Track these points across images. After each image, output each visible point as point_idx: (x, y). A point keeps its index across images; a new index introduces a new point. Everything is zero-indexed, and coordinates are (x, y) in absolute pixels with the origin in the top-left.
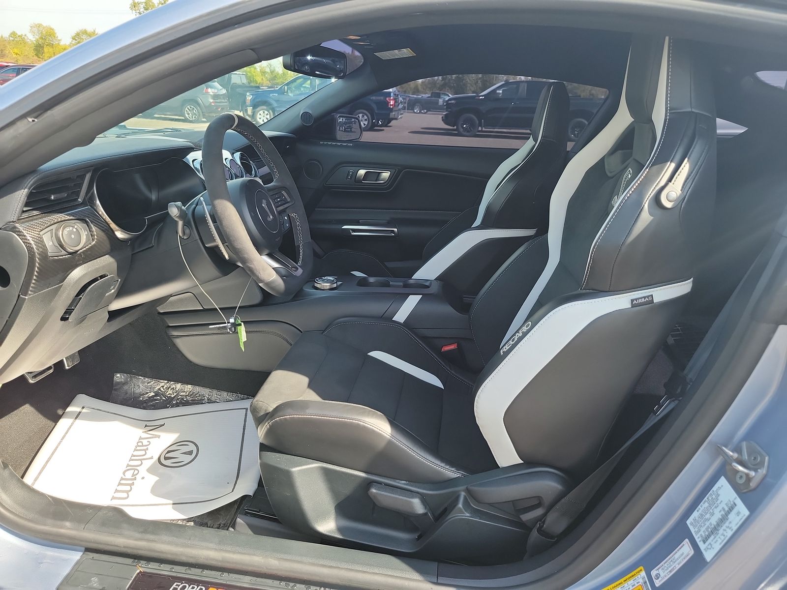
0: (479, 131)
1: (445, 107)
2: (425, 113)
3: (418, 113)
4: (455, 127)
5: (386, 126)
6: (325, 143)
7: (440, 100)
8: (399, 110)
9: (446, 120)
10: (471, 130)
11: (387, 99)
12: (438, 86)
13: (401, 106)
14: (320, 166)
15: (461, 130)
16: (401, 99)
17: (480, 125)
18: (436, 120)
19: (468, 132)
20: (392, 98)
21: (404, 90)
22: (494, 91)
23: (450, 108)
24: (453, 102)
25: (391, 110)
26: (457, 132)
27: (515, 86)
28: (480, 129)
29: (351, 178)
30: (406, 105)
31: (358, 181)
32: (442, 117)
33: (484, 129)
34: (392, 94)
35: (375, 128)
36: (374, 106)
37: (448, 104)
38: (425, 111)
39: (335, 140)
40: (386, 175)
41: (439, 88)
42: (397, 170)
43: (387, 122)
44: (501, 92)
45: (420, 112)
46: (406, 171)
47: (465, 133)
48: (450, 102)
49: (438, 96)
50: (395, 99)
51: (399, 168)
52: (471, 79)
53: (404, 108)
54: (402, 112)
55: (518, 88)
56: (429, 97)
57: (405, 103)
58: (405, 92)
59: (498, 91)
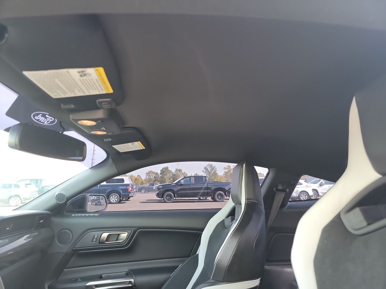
0: (174, 200)
1: (157, 189)
2: (147, 193)
3: (144, 193)
4: (163, 199)
5: (127, 200)
6: (76, 215)
7: (154, 187)
8: (134, 192)
9: (158, 195)
10: (171, 199)
11: (128, 187)
12: (153, 181)
13: (135, 190)
14: (70, 233)
15: (166, 200)
16: (135, 187)
17: (175, 197)
18: (153, 196)
19: (169, 200)
20: (130, 187)
21: (136, 183)
22: (179, 181)
23: (160, 190)
24: (161, 187)
25: (130, 193)
26: (164, 201)
27: (189, 179)
28: (175, 199)
29: (96, 241)
30: (137, 190)
31: (101, 242)
32: (156, 194)
33: (177, 199)
34: (130, 185)
35: (122, 202)
36: (121, 191)
37: (158, 189)
38: (147, 192)
39: (85, 212)
40: (124, 236)
41: (153, 182)
42: (133, 230)
43: (128, 198)
44: (183, 181)
45: (145, 193)
46: (140, 231)
47: (168, 201)
48: (159, 187)
49: (153, 185)
50: (132, 188)
51: (135, 229)
52: (167, 177)
53: (136, 191)
54: (136, 193)
55: (190, 179)
56: (149, 186)
57: (137, 189)
58: (137, 184)
59: (181, 181)
